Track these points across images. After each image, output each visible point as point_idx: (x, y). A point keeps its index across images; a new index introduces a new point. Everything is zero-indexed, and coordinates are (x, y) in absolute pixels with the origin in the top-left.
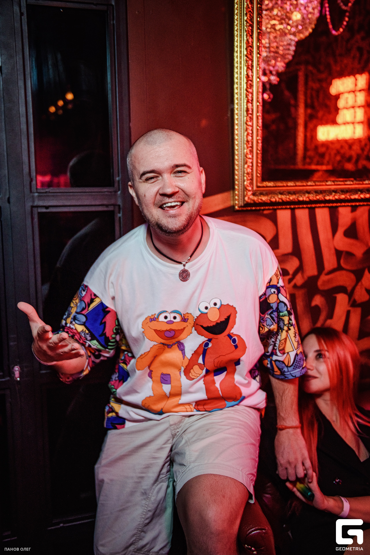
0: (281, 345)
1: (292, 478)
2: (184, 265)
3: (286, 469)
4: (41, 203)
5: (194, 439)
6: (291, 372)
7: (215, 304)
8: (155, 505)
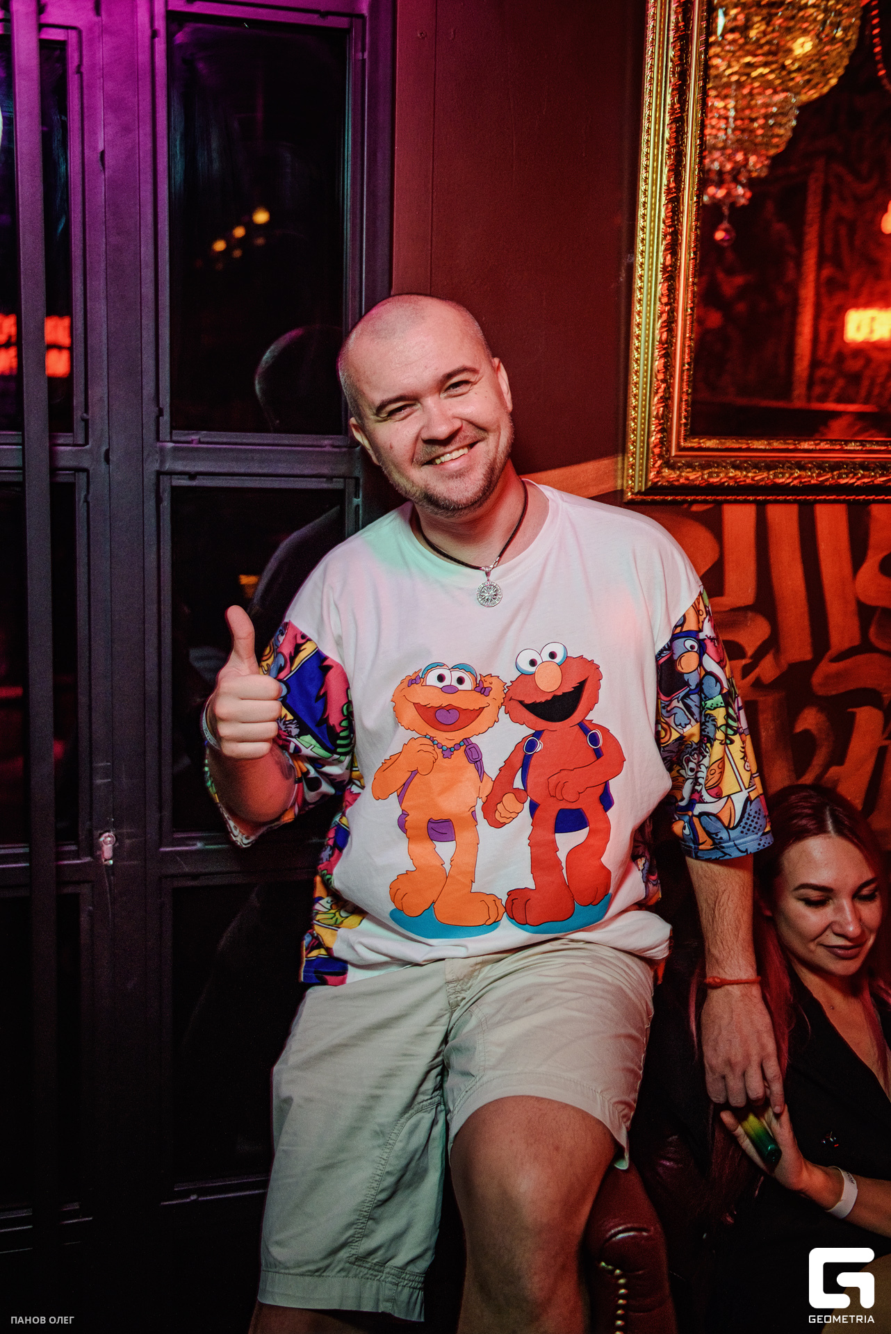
0: (710, 777)
1: (738, 1100)
2: (488, 574)
3: (724, 1077)
4: (179, 466)
5: (499, 1017)
6: (737, 842)
7: (553, 655)
8: (403, 1162)
